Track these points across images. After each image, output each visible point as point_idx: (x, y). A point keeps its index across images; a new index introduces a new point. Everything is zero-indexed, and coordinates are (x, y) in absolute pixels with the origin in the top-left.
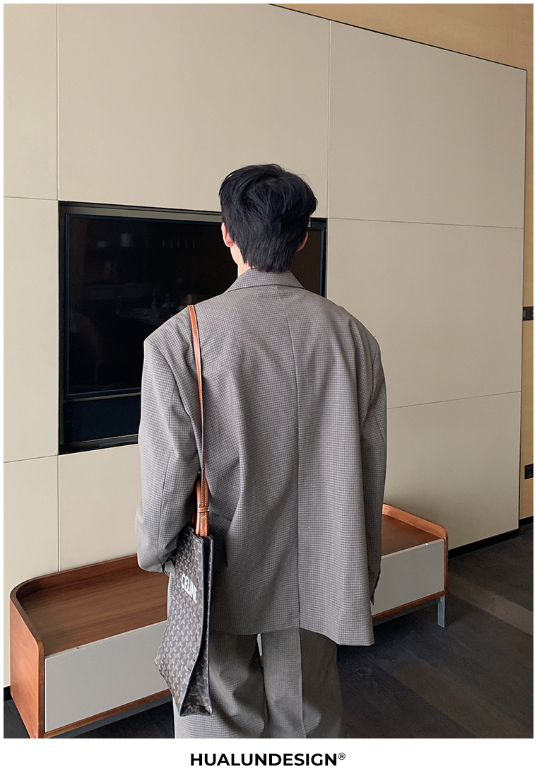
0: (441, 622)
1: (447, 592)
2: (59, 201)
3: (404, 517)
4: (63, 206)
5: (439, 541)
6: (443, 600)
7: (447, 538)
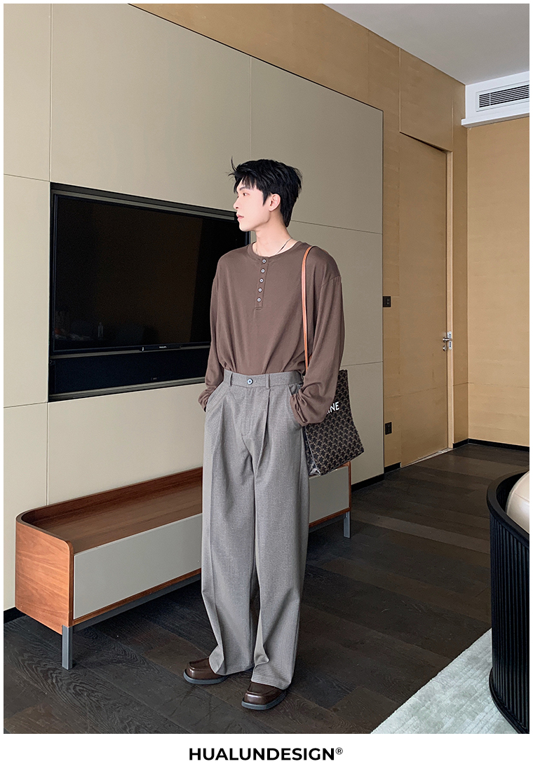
0: (347, 534)
1: (351, 509)
2: (51, 183)
4: (54, 186)
6: (348, 515)
7: (350, 465)
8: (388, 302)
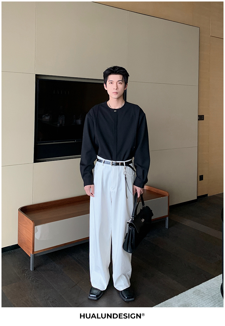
0: (167, 227)
1: (169, 215)
2: (36, 74)
3: (153, 190)
5: (166, 197)
6: (167, 218)
7: (169, 196)
8: (202, 118)
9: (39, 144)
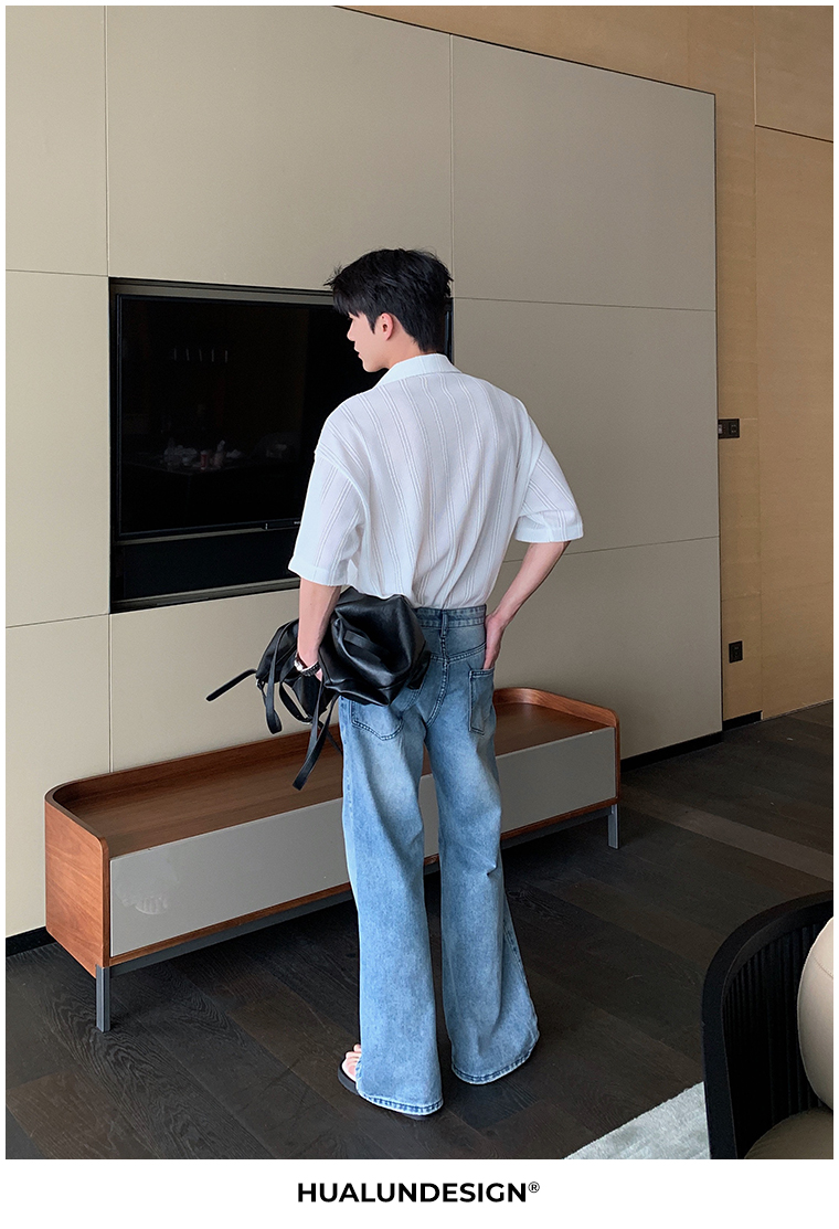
0: (614, 842)
1: (621, 798)
2: (110, 278)
3: (558, 705)
5: (607, 729)
6: (615, 810)
7: (618, 724)
8: (734, 428)
9: (127, 542)
